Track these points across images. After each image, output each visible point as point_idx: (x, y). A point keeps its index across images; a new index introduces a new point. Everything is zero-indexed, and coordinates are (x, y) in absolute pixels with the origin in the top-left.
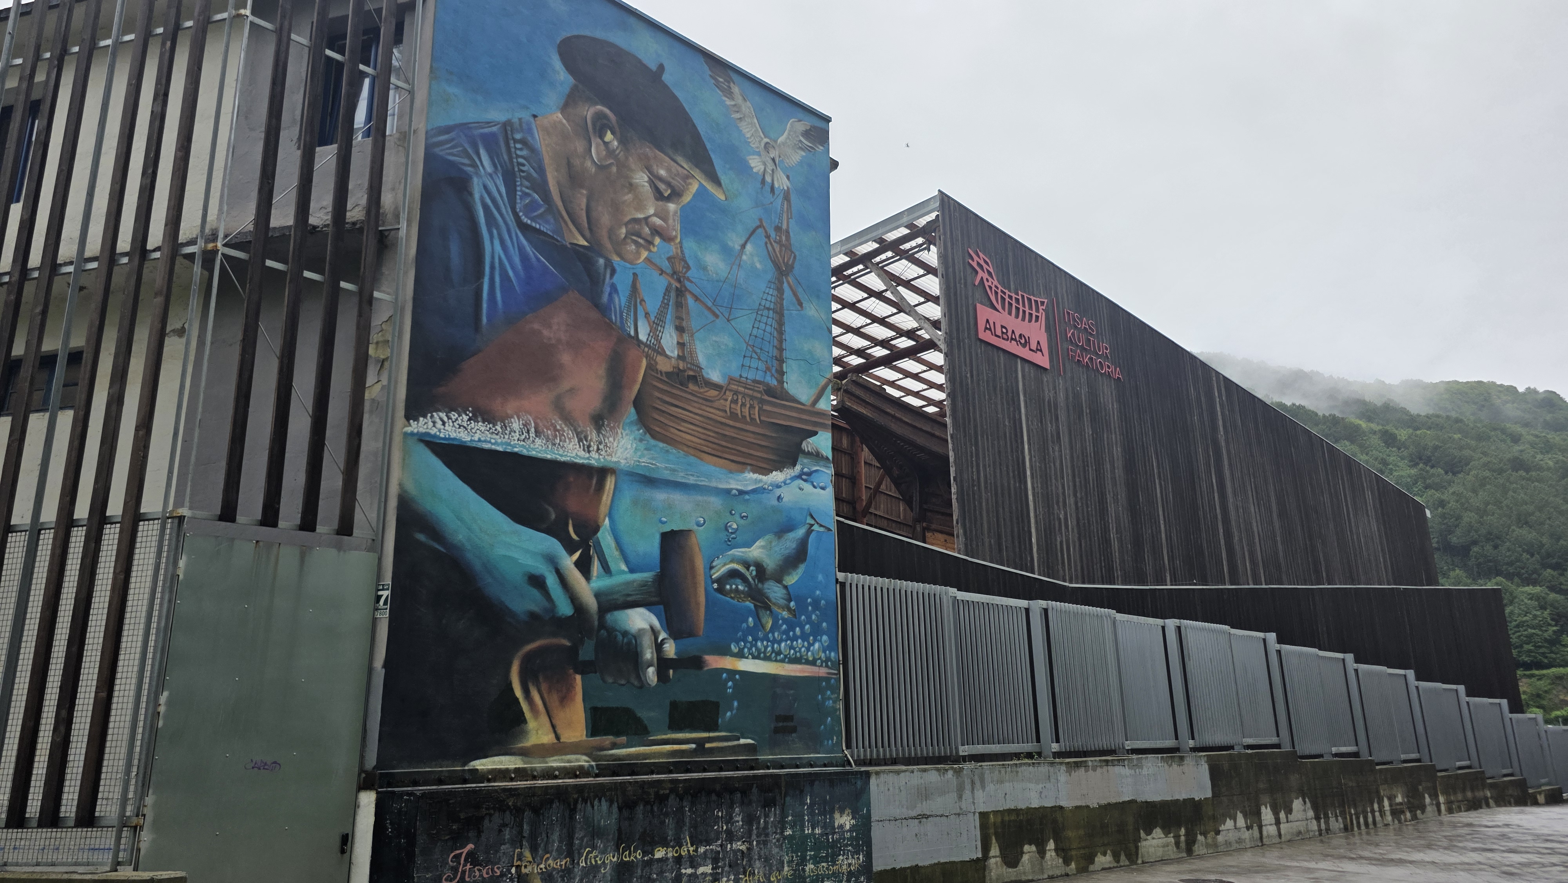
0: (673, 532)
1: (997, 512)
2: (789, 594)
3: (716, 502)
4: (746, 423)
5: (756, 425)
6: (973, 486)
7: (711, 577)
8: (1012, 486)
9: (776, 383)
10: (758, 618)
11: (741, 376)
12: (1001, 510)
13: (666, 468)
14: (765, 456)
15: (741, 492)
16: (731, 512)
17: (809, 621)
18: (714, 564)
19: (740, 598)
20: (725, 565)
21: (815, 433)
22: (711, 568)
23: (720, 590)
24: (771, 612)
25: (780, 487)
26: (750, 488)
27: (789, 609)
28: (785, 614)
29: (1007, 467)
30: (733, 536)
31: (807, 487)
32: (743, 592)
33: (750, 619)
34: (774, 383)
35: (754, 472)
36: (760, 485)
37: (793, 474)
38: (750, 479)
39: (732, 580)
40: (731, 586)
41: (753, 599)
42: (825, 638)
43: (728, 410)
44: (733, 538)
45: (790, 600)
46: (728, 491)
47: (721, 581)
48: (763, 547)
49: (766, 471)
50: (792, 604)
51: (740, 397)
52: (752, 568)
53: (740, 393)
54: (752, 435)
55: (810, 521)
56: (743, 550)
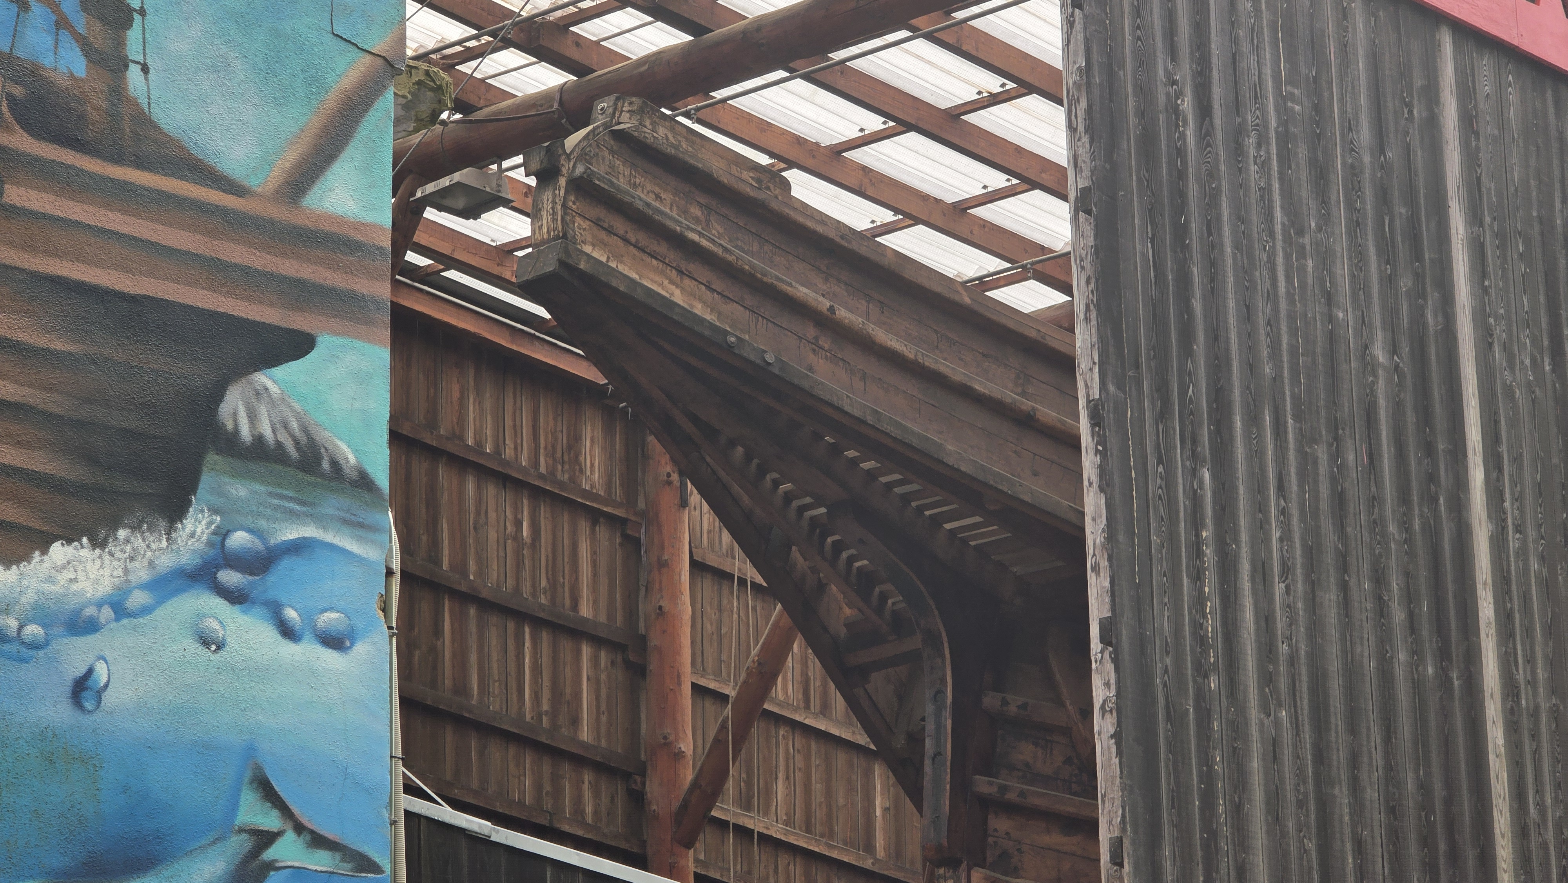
1: (1324, 807)
12: (1343, 795)
21: (304, 345)
55: (255, 813)
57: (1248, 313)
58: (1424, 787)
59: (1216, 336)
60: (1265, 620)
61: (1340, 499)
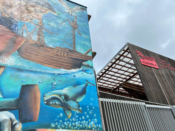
0: (28, 85)
1: (157, 96)
2: (79, 105)
3: (48, 77)
4: (62, 57)
5: (65, 57)
6: (150, 91)
7: (43, 99)
8: (159, 91)
9: (73, 49)
10: (65, 113)
11: (60, 47)
12: (158, 96)
13: (28, 67)
14: (69, 65)
15: (59, 74)
16: (54, 80)
17: (88, 113)
18: (45, 95)
19: (57, 106)
20: (50, 95)
21: (87, 61)
22: (44, 96)
23: (47, 104)
24: (71, 111)
25: (75, 73)
26: (63, 73)
27: (79, 110)
28: (78, 112)
29: (156, 87)
30: (55, 86)
31: (85, 74)
32: (58, 104)
33: (61, 114)
34: (72, 49)
35: (64, 69)
36: (67, 72)
37: (79, 70)
38: (63, 71)
39: (54, 100)
40: (53, 102)
41: (63, 106)
42: (95, 119)
43: (55, 54)
44: (55, 87)
45: (79, 107)
46: (54, 74)
47: (48, 101)
48: (68, 90)
49: (70, 69)
50: (80, 108)
51: (60, 51)
52: (62, 96)
53: (60, 50)
54: (64, 60)
55: (86, 82)
56: (59, 91)
57: (147, 78)
58: (162, 95)
59: (146, 79)
60: (152, 89)
61: (154, 84)
